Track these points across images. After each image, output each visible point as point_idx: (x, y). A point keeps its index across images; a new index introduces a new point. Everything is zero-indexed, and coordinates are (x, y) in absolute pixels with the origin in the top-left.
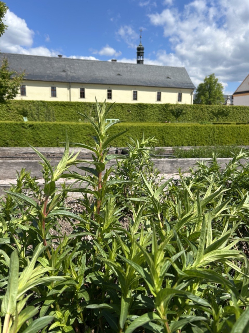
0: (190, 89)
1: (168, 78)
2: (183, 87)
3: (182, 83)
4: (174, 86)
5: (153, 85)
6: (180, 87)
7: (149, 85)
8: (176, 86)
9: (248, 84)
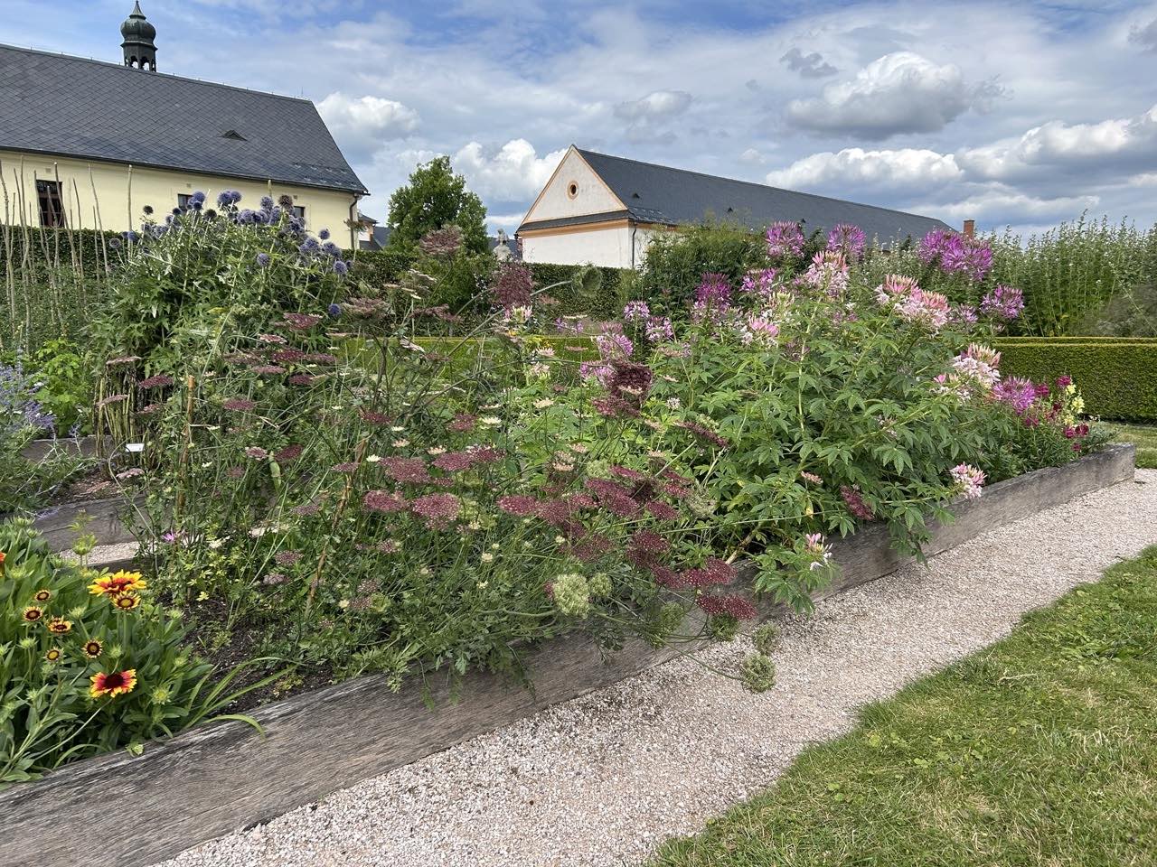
0: (339, 191)
1: (233, 135)
2: (309, 181)
3: (304, 165)
4: (263, 173)
5: (152, 161)
6: (293, 179)
8: (270, 176)
9: (566, 189)
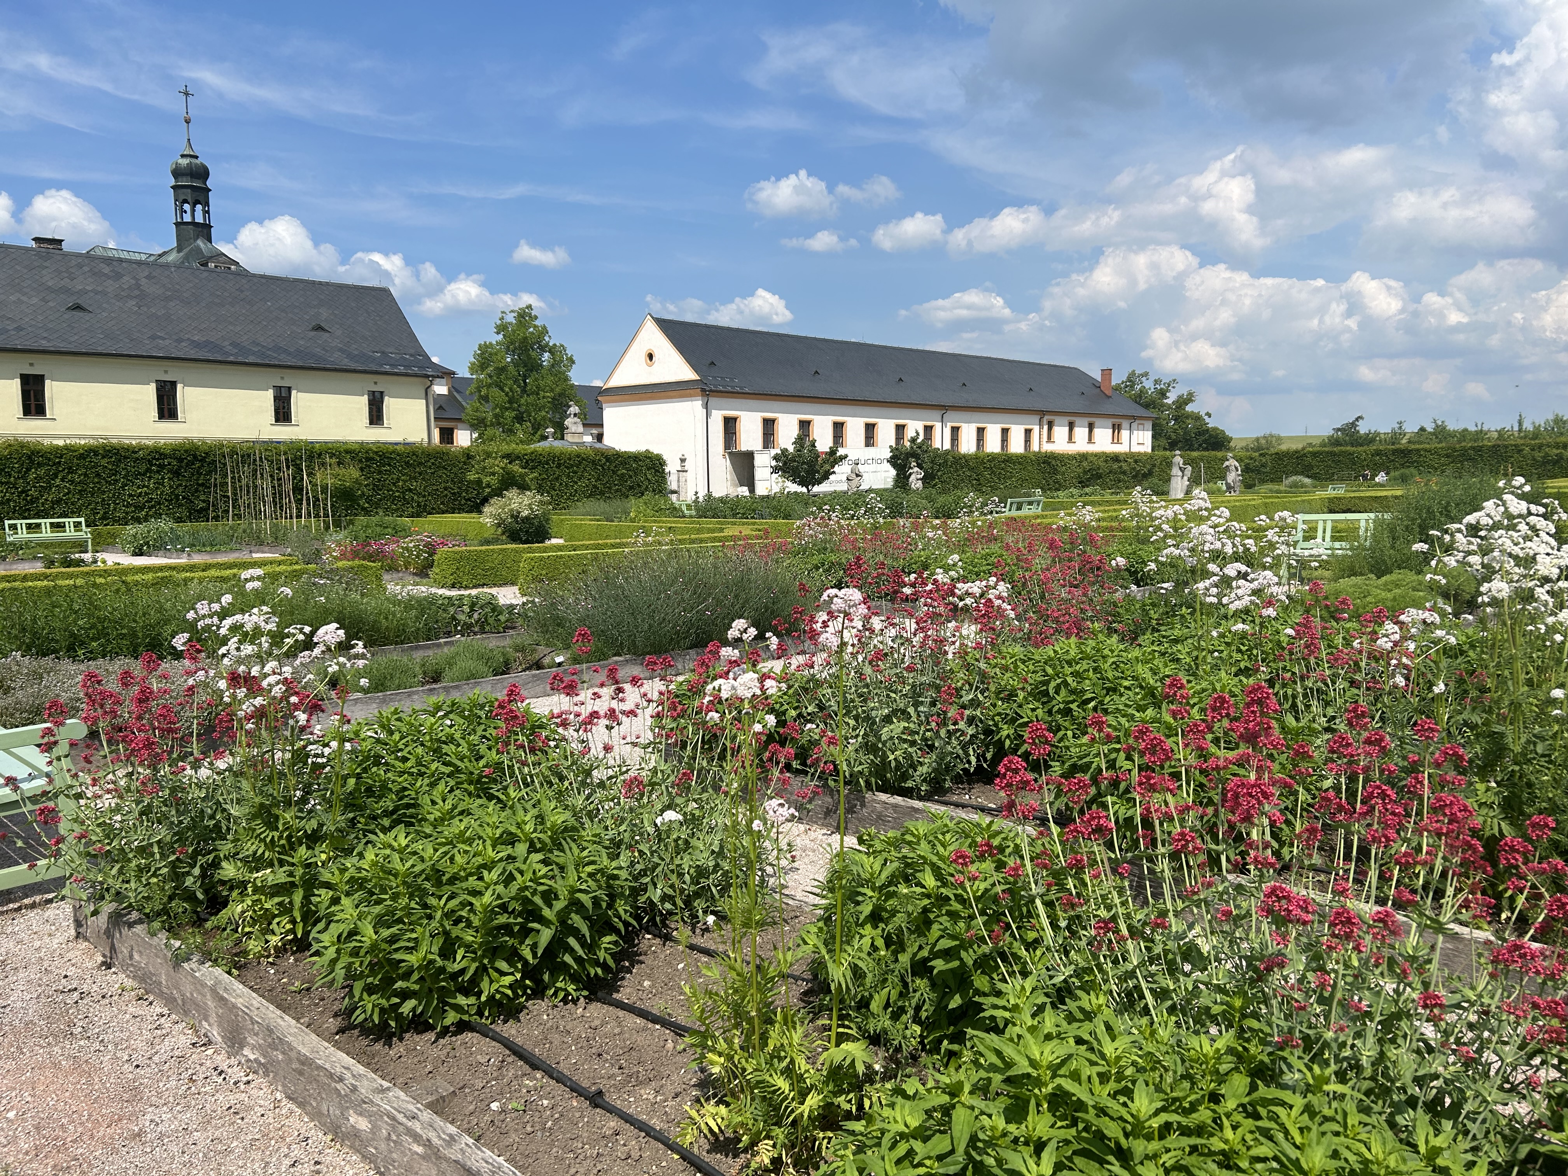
0: (416, 375)
1: (319, 328)
2: (387, 368)
3: (383, 353)
4: (346, 363)
5: (251, 359)
6: (374, 368)
7: (231, 359)
8: (353, 365)
9: (643, 357)
